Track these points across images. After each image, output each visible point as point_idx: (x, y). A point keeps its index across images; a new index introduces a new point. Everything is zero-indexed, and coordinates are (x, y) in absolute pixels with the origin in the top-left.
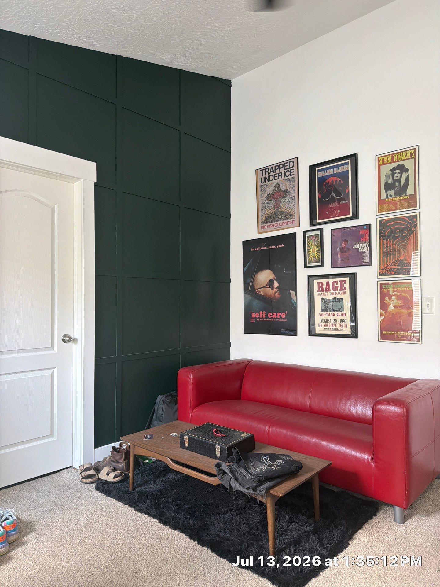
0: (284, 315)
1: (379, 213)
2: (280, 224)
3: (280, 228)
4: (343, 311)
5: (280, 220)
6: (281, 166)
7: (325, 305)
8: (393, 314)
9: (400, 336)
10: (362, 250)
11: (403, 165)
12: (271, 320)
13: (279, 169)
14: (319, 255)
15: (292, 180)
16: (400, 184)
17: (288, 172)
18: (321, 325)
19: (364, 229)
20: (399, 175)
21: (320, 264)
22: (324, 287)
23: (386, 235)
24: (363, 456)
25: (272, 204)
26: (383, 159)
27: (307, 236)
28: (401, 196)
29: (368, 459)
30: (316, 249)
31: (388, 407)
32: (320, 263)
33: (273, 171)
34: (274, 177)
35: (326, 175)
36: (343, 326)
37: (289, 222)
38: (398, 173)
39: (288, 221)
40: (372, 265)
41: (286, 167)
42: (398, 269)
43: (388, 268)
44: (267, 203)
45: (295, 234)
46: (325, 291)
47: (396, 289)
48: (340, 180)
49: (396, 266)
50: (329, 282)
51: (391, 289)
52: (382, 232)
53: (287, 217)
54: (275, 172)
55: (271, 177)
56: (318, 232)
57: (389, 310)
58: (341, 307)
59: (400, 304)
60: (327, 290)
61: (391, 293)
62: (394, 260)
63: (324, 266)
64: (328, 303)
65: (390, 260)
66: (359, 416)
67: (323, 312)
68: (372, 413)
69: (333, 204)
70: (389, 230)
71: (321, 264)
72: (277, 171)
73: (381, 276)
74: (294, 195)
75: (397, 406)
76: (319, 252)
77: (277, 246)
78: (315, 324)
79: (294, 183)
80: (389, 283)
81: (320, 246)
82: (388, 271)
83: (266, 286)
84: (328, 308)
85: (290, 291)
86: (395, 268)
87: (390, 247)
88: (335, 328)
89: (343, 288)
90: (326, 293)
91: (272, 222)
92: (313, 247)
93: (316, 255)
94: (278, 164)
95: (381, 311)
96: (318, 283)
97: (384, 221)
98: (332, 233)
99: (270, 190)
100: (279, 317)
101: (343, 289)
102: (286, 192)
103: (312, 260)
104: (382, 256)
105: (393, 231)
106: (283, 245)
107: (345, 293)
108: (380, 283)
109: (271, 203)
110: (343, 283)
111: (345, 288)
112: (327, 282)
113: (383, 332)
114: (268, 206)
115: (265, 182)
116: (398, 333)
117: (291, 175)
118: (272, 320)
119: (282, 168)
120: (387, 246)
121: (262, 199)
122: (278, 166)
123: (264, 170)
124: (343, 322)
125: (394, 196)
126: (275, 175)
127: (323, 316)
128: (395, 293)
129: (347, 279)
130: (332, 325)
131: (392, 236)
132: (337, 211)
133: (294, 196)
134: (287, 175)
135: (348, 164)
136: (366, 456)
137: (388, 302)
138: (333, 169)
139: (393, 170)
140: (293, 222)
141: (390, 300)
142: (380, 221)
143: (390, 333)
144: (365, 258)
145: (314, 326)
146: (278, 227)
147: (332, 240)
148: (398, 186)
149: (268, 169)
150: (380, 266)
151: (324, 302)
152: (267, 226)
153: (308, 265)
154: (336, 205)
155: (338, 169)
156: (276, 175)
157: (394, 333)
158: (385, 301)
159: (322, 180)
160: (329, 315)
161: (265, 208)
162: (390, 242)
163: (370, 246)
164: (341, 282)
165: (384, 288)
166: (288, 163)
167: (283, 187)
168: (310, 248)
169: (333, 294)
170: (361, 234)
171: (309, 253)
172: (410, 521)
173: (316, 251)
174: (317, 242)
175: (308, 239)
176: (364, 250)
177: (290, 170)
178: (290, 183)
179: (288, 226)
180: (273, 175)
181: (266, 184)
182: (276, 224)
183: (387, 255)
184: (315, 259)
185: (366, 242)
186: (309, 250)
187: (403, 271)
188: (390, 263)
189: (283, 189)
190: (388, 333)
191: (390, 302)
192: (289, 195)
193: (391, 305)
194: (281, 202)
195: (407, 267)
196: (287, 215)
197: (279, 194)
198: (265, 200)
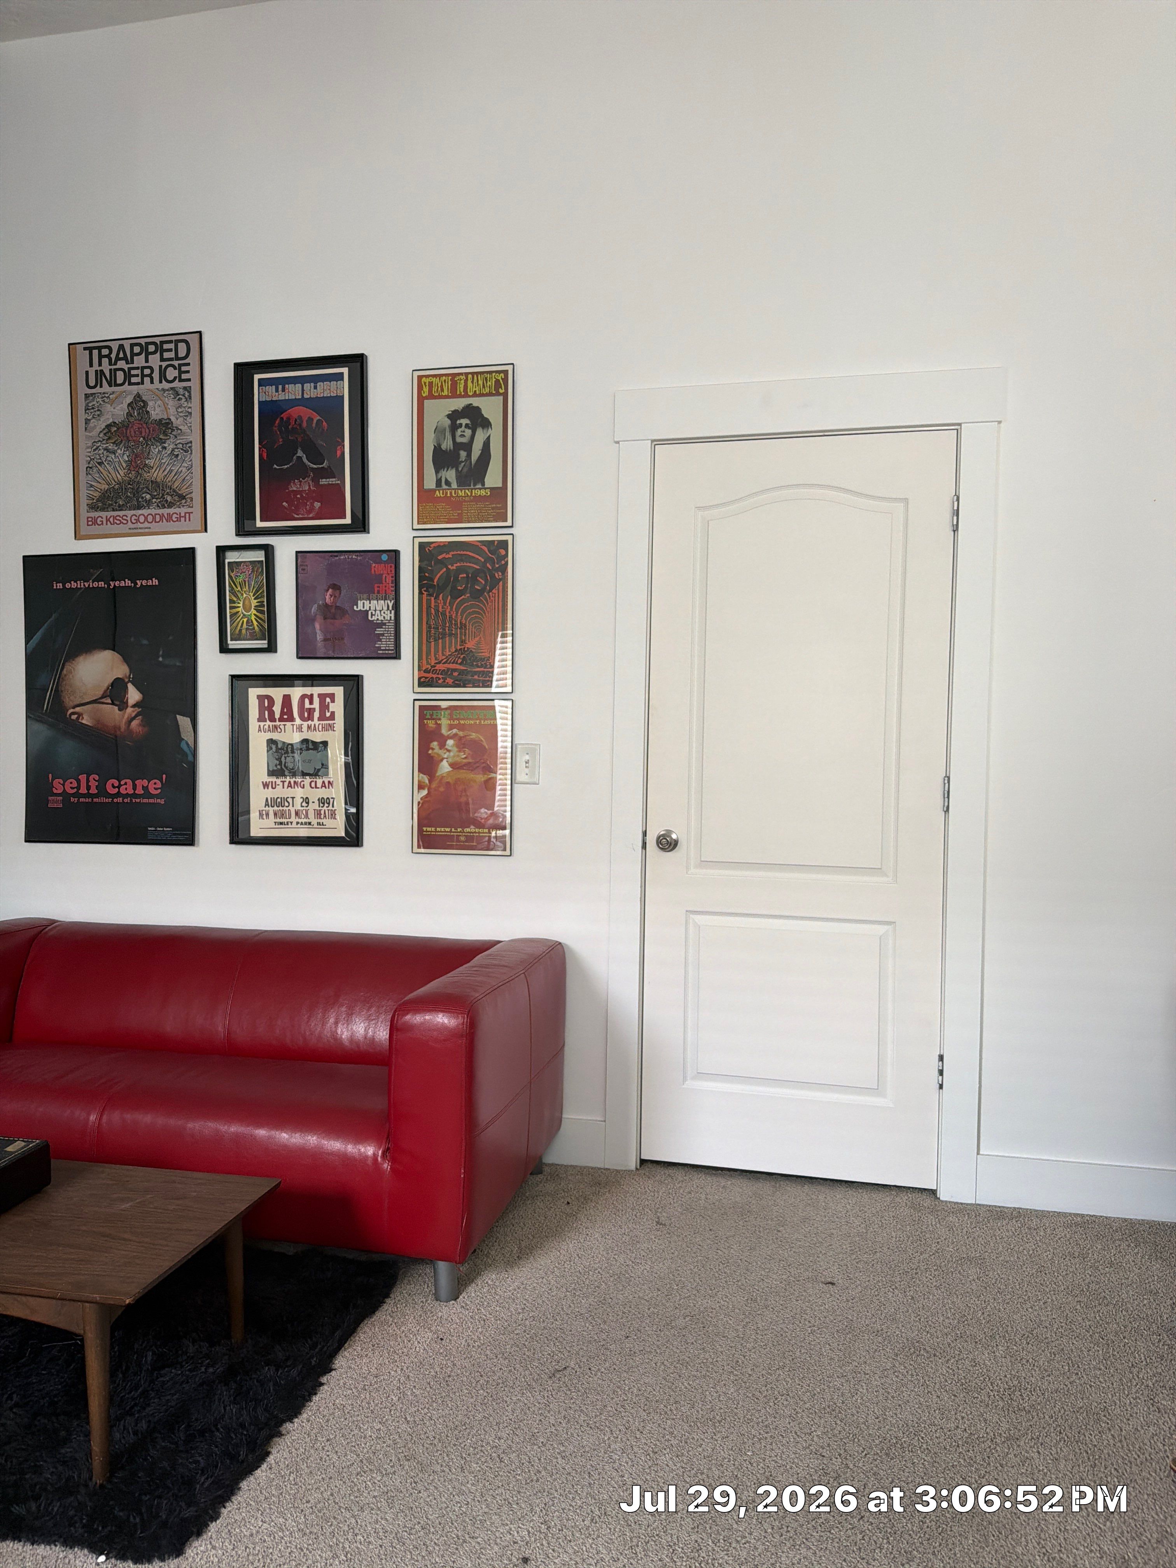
0: (156, 786)
1: (418, 524)
2: (146, 518)
3: (147, 530)
4: (327, 774)
6: (152, 348)
7: (277, 759)
8: (448, 783)
9: (462, 839)
10: (377, 617)
11: (478, 407)
12: (115, 800)
13: (144, 354)
14: (261, 619)
15: (184, 395)
16: (469, 456)
17: (170, 369)
18: (267, 815)
19: (380, 562)
20: (468, 432)
21: (266, 646)
22: (277, 709)
23: (435, 583)
24: (363, 1150)
25: (122, 456)
26: (431, 384)
27: (227, 561)
28: (472, 487)
29: (375, 1155)
30: (254, 603)
31: (427, 1017)
32: (266, 642)
33: (125, 358)
34: (128, 376)
35: (282, 396)
36: (325, 816)
37: (175, 515)
38: (465, 427)
39: (171, 511)
40: (400, 658)
41: (166, 355)
42: (461, 672)
43: (439, 667)
44: (106, 449)
45: (190, 553)
46: (279, 721)
47: (456, 722)
48: (319, 418)
49: (457, 663)
50: (289, 696)
51: (444, 722)
52: (427, 574)
53: (169, 498)
54: (132, 362)
55: (120, 376)
56: (260, 556)
57: (439, 773)
58: (323, 765)
59: (465, 758)
60: (285, 717)
61: (444, 731)
62: (454, 650)
63: (276, 651)
64: (287, 752)
65: (444, 648)
66: (358, 1046)
67: (273, 779)
68: (388, 1035)
69: (301, 482)
70: (441, 573)
71: (269, 643)
72: (139, 361)
73: (424, 687)
74: (191, 439)
75: (449, 1012)
76: (262, 612)
77: (138, 581)
78: (248, 812)
79: (189, 405)
80: (440, 706)
81: (265, 594)
83: (101, 701)
84: (286, 768)
85: (178, 716)
86: (455, 670)
87: (444, 614)
88: (304, 821)
89: (328, 714)
90: (282, 727)
91: (121, 508)
92: (245, 595)
93: (253, 617)
94: (143, 341)
95: (421, 775)
96: (259, 697)
97: (432, 546)
98: (299, 560)
99: (117, 411)
100: (140, 791)
101: (326, 716)
102: (165, 426)
103: (244, 631)
104: (425, 636)
105: (452, 575)
106: (155, 582)
107: (331, 727)
108: (420, 706)
109: (119, 451)
110: (328, 700)
111: (333, 713)
112: (285, 696)
113: (425, 829)
114: (108, 459)
115: (101, 386)
116: (459, 830)
117: (181, 380)
118: (120, 800)
119: (154, 353)
120: (438, 611)
121: (88, 433)
122: (139, 344)
123: (96, 349)
124: (326, 805)
125: (454, 485)
126: (130, 369)
127: (272, 788)
128: (455, 731)
129: (339, 691)
130: (297, 813)
131: (449, 588)
132: (312, 504)
133: (191, 442)
134: (170, 378)
135: (343, 380)
136: (369, 1150)
137: (435, 753)
138: (300, 385)
139: (454, 416)
140: (187, 515)
141: (441, 749)
142: (422, 546)
143: (441, 832)
144: (384, 639)
145: (248, 816)
146: (138, 525)
147: (300, 581)
148: (466, 460)
149: (109, 348)
150: (419, 662)
151: (276, 752)
153: (232, 644)
154: (309, 486)
155: (315, 388)
156: (133, 372)
157: (448, 830)
158: (430, 752)
159: (271, 410)
160: (290, 785)
161: (99, 463)
162: (445, 603)
163: (397, 608)
164: (322, 697)
165: (428, 716)
166: (173, 344)
167: (158, 410)
168: (236, 596)
169: (300, 729)
170: (373, 573)
171: (234, 611)
172: (472, 1290)
173: (255, 606)
174: (256, 582)
175: (231, 569)
176: (381, 618)
177: (179, 364)
178: (176, 403)
179: (171, 526)
180: (127, 370)
181: (104, 393)
182: (134, 517)
183: (437, 635)
184: (250, 629)
185: (385, 596)
186: (234, 602)
187: (476, 677)
188: (443, 655)
189: (158, 418)
190: (436, 832)
191: (442, 754)
192: (176, 437)
193: (445, 761)
194: (151, 453)
195: (482, 669)
196: (168, 494)
197: (143, 430)
198: (99, 441)
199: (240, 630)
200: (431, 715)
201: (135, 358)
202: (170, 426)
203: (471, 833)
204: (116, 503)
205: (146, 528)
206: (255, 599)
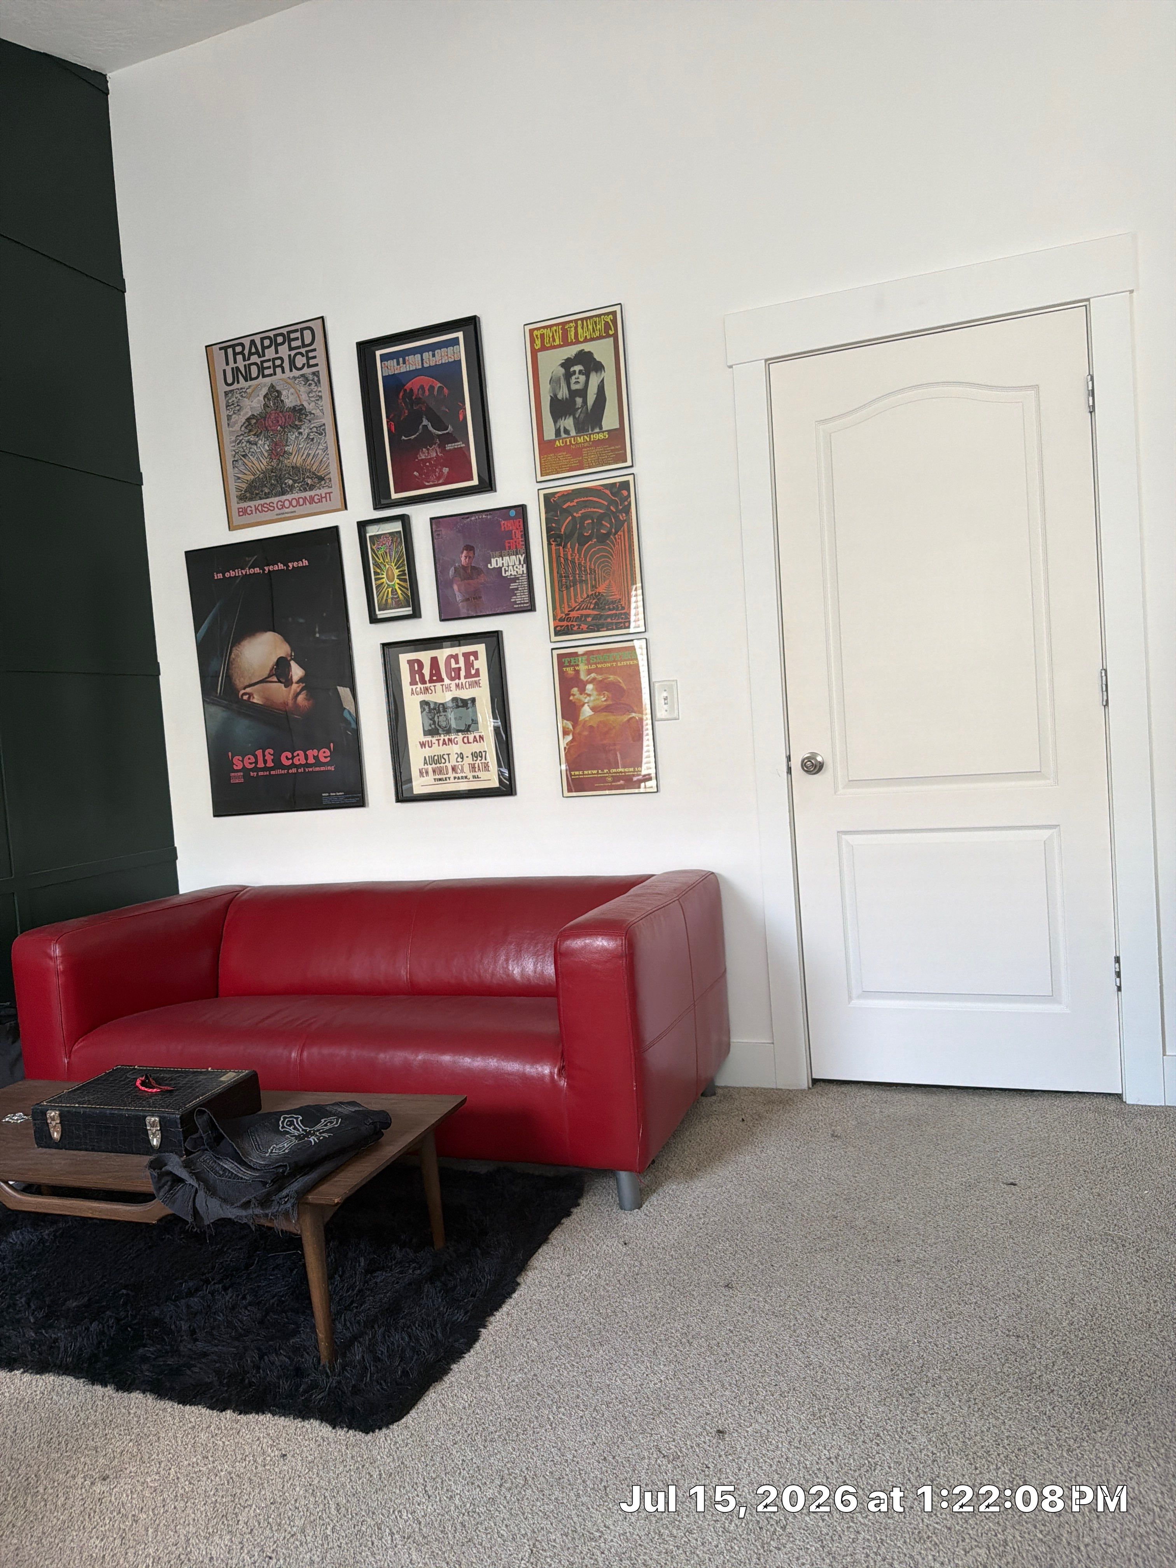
0: (325, 755)
1: (541, 476)
2: (291, 503)
3: (293, 514)
4: (477, 729)
5: (291, 490)
6: (280, 339)
7: (430, 719)
8: (591, 727)
9: (610, 779)
10: (510, 573)
11: (590, 353)
12: (290, 771)
13: (273, 347)
14: (404, 587)
15: (313, 380)
16: (585, 402)
17: (299, 357)
18: (427, 772)
20: (582, 378)
21: (411, 613)
22: (426, 672)
23: (562, 533)
24: (540, 1069)
25: (263, 445)
26: (542, 335)
27: (368, 535)
28: (590, 432)
29: (551, 1074)
30: (396, 572)
31: (587, 941)
32: (410, 608)
33: (257, 353)
34: (261, 369)
35: (403, 370)
36: (479, 769)
37: (316, 497)
38: (579, 374)
39: (312, 493)
40: (535, 610)
41: (294, 344)
42: (595, 617)
43: (573, 614)
44: (249, 442)
45: (335, 530)
46: (429, 683)
47: (594, 666)
48: (440, 385)
49: (589, 609)
50: (436, 658)
51: (583, 668)
52: (554, 525)
53: (309, 481)
54: (264, 355)
55: (254, 371)
56: (397, 527)
57: (581, 718)
58: (472, 721)
59: (605, 701)
60: (435, 678)
61: (583, 676)
62: (585, 596)
63: (420, 617)
64: (440, 711)
65: (576, 595)
66: (529, 980)
67: (429, 738)
68: (554, 969)
69: (428, 449)
70: (567, 521)
71: (414, 610)
72: (270, 353)
73: (560, 635)
74: (323, 421)
75: (608, 935)
76: (405, 580)
77: (290, 564)
79: (319, 389)
80: (576, 653)
81: (406, 562)
82: (575, 623)
83: (268, 679)
84: (440, 726)
85: (335, 685)
86: (588, 616)
87: (573, 562)
88: (460, 775)
89: (473, 672)
90: (432, 688)
91: (267, 496)
92: (387, 566)
93: (397, 587)
94: (271, 334)
95: (565, 721)
96: (409, 660)
97: (556, 495)
98: (434, 527)
99: (254, 404)
100: (311, 761)
101: (471, 673)
102: (299, 412)
103: (389, 601)
104: (557, 587)
105: (578, 522)
106: (306, 562)
107: (478, 684)
108: (558, 655)
109: (260, 442)
110: (472, 658)
111: (478, 670)
112: (432, 658)
113: (573, 772)
114: (252, 450)
115: (238, 382)
116: (605, 771)
117: (309, 366)
118: (294, 770)
119: (283, 343)
120: (567, 559)
121: (231, 429)
122: (269, 338)
123: (230, 347)
124: (479, 758)
125: (573, 433)
126: (262, 362)
127: (429, 747)
128: (593, 675)
129: (481, 648)
130: (453, 769)
131: (576, 536)
132: (441, 470)
133: (324, 425)
134: (299, 365)
135: (458, 344)
136: (546, 1069)
137: (577, 699)
138: (419, 356)
139: (567, 364)
140: (328, 495)
141: (581, 694)
142: (547, 497)
144: (518, 593)
145: (409, 776)
146: (287, 510)
147: (436, 547)
148: (582, 407)
149: (242, 345)
150: (553, 612)
151: (429, 712)
152: (253, 509)
153: (381, 614)
154: (436, 452)
155: (433, 355)
156: (265, 365)
157: (595, 772)
158: (571, 698)
160: (444, 743)
161: (243, 456)
162: (573, 551)
163: (528, 561)
164: (466, 655)
165: (567, 664)
166: (299, 333)
167: (291, 397)
168: (380, 568)
169: (448, 688)
170: (503, 530)
171: (379, 582)
172: (654, 1199)
173: (398, 576)
174: (397, 552)
175: (373, 543)
176: (514, 573)
177: (306, 351)
178: (307, 389)
179: (314, 507)
180: (259, 363)
181: (241, 389)
182: (280, 503)
183: (568, 584)
184: (396, 598)
185: (516, 552)
186: (378, 574)
187: (609, 620)
188: (576, 602)
189: (291, 405)
190: (583, 775)
191: (583, 699)
192: (310, 421)
193: (586, 705)
194: (289, 440)
195: (614, 612)
196: (308, 477)
197: (279, 419)
198: (242, 434)
199: (387, 600)
200: (568, 662)
201: (266, 351)
202: (303, 411)
203: (617, 773)
204: (262, 491)
205: (292, 512)
206: (397, 569)
